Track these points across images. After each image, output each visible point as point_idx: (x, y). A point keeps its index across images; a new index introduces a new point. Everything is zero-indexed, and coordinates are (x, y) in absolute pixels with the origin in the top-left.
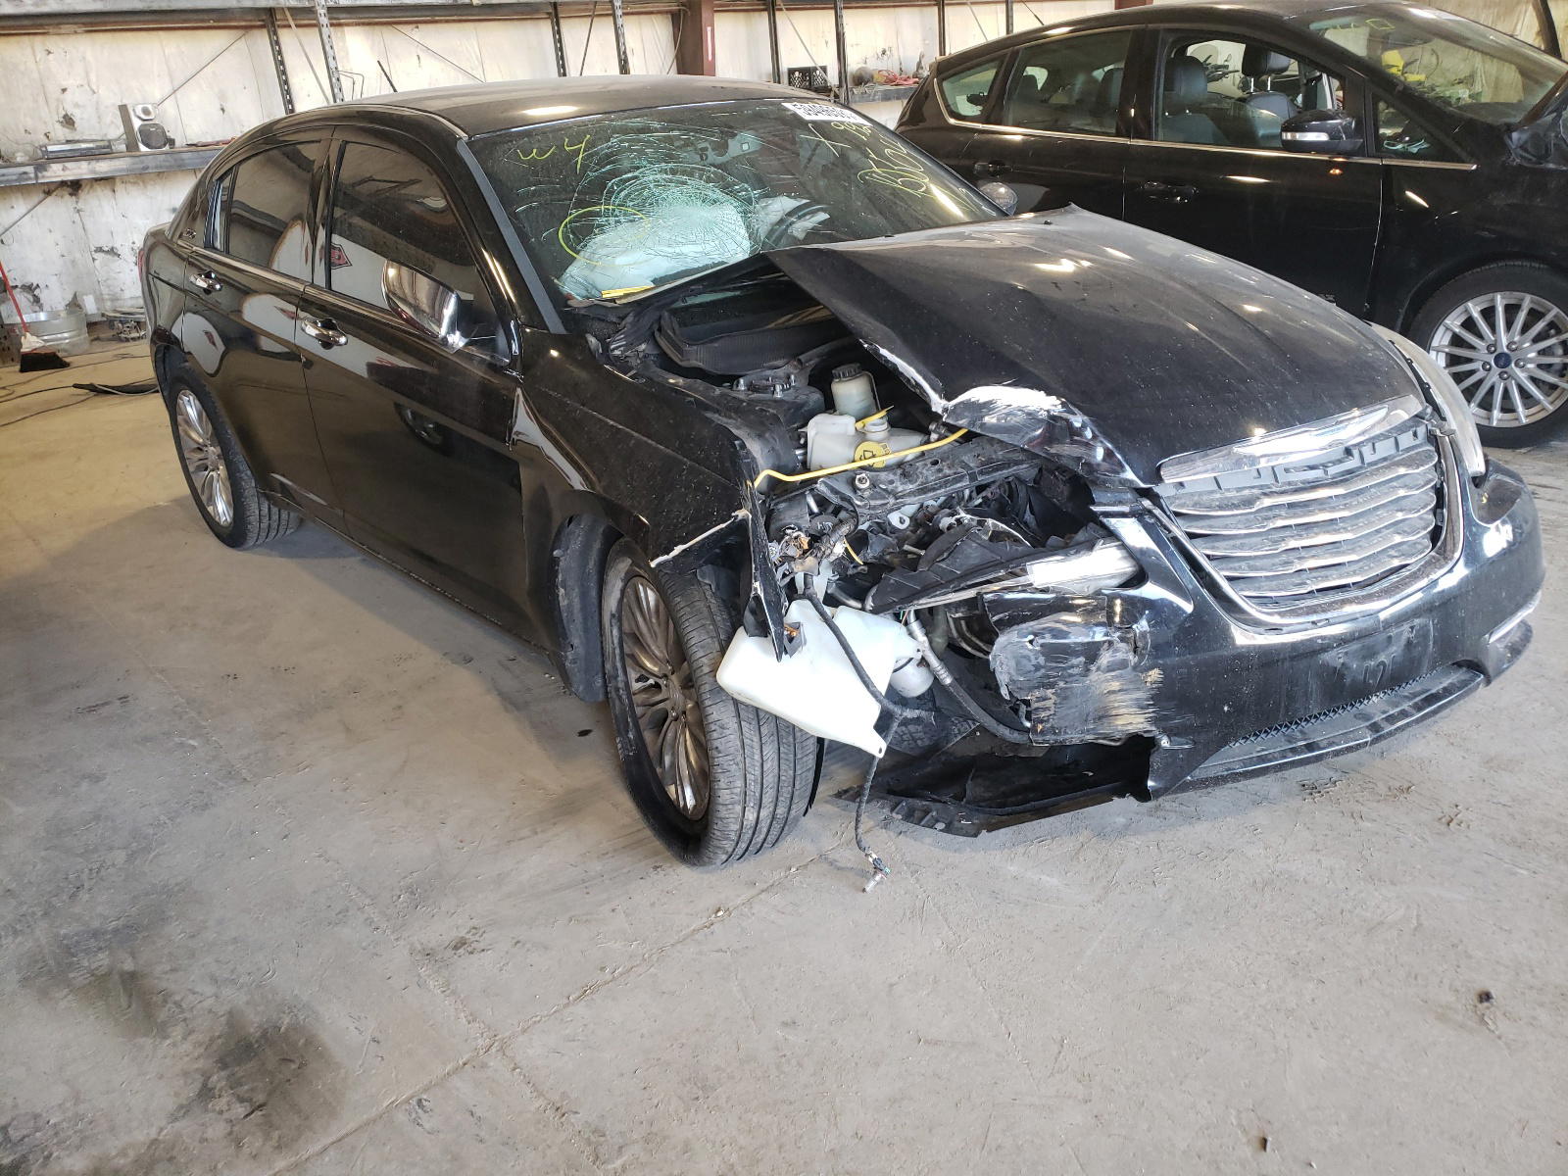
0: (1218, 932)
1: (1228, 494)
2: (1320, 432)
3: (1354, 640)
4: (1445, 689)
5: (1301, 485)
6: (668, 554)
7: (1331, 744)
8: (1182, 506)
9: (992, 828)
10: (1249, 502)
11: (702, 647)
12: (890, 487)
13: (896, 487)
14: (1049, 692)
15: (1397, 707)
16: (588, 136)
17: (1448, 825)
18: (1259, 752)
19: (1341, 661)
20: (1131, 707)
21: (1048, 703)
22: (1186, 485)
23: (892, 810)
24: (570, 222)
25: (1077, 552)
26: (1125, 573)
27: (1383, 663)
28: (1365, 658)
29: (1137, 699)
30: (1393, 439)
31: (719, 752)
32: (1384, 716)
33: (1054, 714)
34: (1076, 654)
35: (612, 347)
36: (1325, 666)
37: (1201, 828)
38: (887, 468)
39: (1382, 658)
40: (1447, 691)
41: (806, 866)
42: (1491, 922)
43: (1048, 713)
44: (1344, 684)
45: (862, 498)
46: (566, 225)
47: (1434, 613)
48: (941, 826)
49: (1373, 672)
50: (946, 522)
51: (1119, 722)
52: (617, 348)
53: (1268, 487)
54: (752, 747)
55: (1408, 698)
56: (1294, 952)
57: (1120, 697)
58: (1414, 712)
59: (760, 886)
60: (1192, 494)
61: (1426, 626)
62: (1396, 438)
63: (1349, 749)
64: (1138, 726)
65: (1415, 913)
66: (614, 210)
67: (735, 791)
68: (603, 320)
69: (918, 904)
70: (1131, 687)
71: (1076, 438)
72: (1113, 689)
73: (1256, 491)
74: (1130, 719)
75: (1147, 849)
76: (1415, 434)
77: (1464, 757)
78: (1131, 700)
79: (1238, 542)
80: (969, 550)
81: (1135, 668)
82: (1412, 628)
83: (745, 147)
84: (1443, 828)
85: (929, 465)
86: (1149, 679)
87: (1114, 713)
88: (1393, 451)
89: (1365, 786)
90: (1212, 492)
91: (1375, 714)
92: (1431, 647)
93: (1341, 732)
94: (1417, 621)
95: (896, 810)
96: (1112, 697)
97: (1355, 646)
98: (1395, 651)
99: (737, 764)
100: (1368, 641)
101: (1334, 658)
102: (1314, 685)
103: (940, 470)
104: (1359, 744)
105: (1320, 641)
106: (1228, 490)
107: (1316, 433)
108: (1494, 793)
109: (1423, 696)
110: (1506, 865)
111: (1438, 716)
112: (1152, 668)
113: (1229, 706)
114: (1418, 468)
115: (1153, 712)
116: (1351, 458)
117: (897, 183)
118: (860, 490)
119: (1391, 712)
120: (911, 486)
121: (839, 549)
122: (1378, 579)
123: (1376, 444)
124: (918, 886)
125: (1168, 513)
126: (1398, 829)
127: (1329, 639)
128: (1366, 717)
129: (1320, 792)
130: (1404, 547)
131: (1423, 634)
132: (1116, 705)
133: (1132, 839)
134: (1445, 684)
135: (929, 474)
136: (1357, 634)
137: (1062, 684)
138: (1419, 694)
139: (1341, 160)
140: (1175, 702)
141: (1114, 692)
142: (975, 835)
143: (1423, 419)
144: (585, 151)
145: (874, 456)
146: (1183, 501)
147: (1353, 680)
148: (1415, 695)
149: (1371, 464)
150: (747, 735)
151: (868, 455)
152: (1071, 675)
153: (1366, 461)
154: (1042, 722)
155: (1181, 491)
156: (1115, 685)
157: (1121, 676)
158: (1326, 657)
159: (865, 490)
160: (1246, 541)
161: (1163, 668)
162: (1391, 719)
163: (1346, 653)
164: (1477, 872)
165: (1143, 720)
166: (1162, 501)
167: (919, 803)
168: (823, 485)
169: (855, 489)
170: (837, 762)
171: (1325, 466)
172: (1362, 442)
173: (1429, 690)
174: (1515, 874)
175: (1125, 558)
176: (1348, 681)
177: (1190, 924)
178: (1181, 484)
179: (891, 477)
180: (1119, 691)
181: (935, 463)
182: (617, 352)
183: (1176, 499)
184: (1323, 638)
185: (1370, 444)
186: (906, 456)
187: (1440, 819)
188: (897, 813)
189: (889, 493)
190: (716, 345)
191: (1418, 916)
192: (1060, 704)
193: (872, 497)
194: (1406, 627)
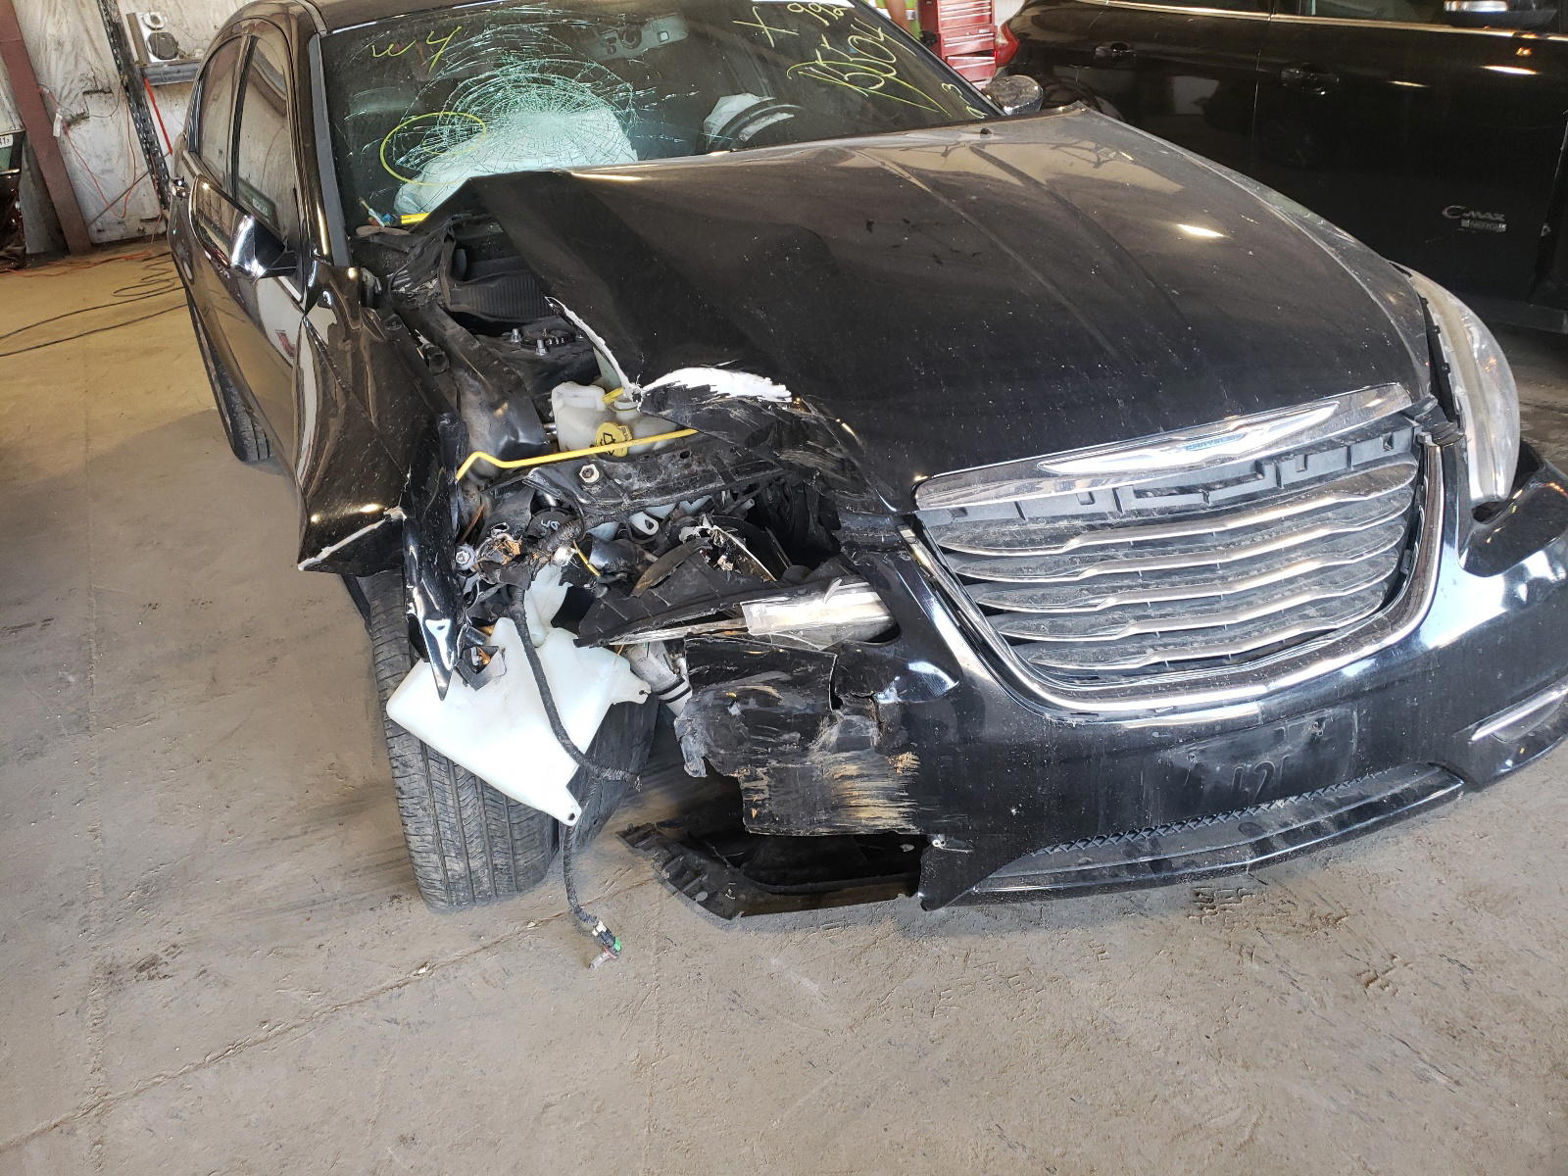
0: (975, 1100)
1: (1032, 527)
2: (1191, 443)
3: (1213, 735)
4: (1394, 797)
5: (1157, 516)
6: (315, 556)
7: (1187, 865)
8: (953, 540)
9: (752, 909)
10: (1060, 538)
11: (391, 665)
12: (626, 483)
13: (632, 484)
14: (760, 771)
15: (1307, 818)
16: (459, 28)
17: (1367, 985)
18: (1080, 865)
19: (1195, 761)
20: (877, 798)
21: (761, 785)
22: (968, 511)
23: (663, 867)
24: (399, 131)
25: (808, 593)
26: (873, 624)
27: (1267, 766)
28: (1235, 759)
29: (884, 789)
30: (1344, 450)
31: (403, 793)
32: (1283, 830)
33: (770, 799)
34: (789, 729)
35: (396, 283)
36: (1168, 768)
37: (1036, 937)
38: (630, 458)
39: (1266, 759)
40: (1397, 800)
41: (548, 921)
42: (1356, 1155)
43: (761, 796)
44: (1201, 793)
45: (588, 495)
46: (392, 136)
47: (1362, 701)
48: (702, 896)
49: (1252, 779)
50: (687, 532)
51: (862, 815)
52: (403, 284)
53: (1102, 516)
54: (444, 791)
55: (1331, 807)
56: (1058, 1151)
57: (858, 784)
58: (1332, 828)
59: (485, 941)
60: (976, 524)
61: (1345, 717)
62: (1349, 448)
63: (1215, 873)
64: (889, 821)
65: (1254, 1120)
66: (453, 116)
67: (427, 838)
68: (398, 251)
69: (640, 995)
70: (875, 772)
71: (809, 442)
72: (848, 773)
73: (1078, 523)
74: (878, 812)
75: (951, 958)
76: (1390, 441)
77: (1440, 881)
78: (877, 788)
79: (1040, 592)
80: (688, 577)
81: (879, 749)
82: (1320, 721)
83: (664, 36)
84: (1358, 989)
85: (678, 458)
86: (900, 765)
87: (853, 803)
88: (1342, 466)
89: (1281, 907)
90: (1008, 522)
91: (1269, 826)
92: (1355, 746)
93: (1208, 848)
94: (1328, 712)
95: (667, 867)
96: (848, 784)
97: (1216, 743)
98: (1290, 751)
99: (425, 809)
100: (1240, 737)
101: (1187, 757)
102: (1149, 790)
103: (688, 466)
104: (1231, 868)
105: (1156, 735)
106: (1034, 520)
107: (1187, 444)
108: (1460, 945)
109: (1353, 807)
110: (1421, 1065)
111: (1432, 812)
112: (902, 750)
113: (1018, 809)
114: (1367, 493)
115: (908, 806)
116: (1260, 476)
117: (842, 79)
118: (586, 484)
119: (1294, 826)
120: (649, 485)
121: (563, 555)
122: (1280, 647)
123: (1309, 457)
124: (654, 969)
125: (935, 549)
126: (1293, 982)
127: (1172, 732)
128: (1252, 828)
129: (1214, 908)
130: (1334, 603)
131: (1341, 729)
132: (855, 793)
133: (940, 941)
134: (1397, 790)
135: (674, 469)
136: (1218, 728)
137: (774, 763)
138: (1348, 801)
139: (1532, 37)
140: (940, 797)
141: (850, 777)
142: (730, 917)
143: (1413, 419)
144: (448, 45)
145: (613, 441)
146: (958, 533)
147: (1216, 787)
148: (1342, 802)
149: (1294, 485)
150: (436, 776)
151: (608, 439)
152: (783, 753)
153: (1284, 482)
154: (756, 806)
155: (961, 520)
156: (852, 769)
157: (858, 758)
158: (1170, 755)
159: (592, 485)
160: (1055, 591)
161: (919, 753)
162: (1291, 837)
163: (1203, 751)
164: (1372, 1068)
165: (896, 815)
166: (925, 531)
167: (698, 860)
168: (537, 475)
169: (581, 483)
170: (657, 786)
171: (1208, 488)
172: (1288, 453)
173: (1368, 797)
174: (1427, 1080)
175: (878, 603)
176: (1207, 787)
177: (946, 1082)
178: (963, 511)
179: (630, 470)
180: (858, 776)
181: (683, 456)
182: (403, 290)
183: (949, 530)
184: (1160, 730)
185: (1301, 457)
186: (654, 443)
187: (1359, 975)
188: (667, 871)
189: (624, 491)
190: (493, 286)
191: (1256, 1125)
192: (775, 787)
193: (603, 495)
194: (1309, 719)
